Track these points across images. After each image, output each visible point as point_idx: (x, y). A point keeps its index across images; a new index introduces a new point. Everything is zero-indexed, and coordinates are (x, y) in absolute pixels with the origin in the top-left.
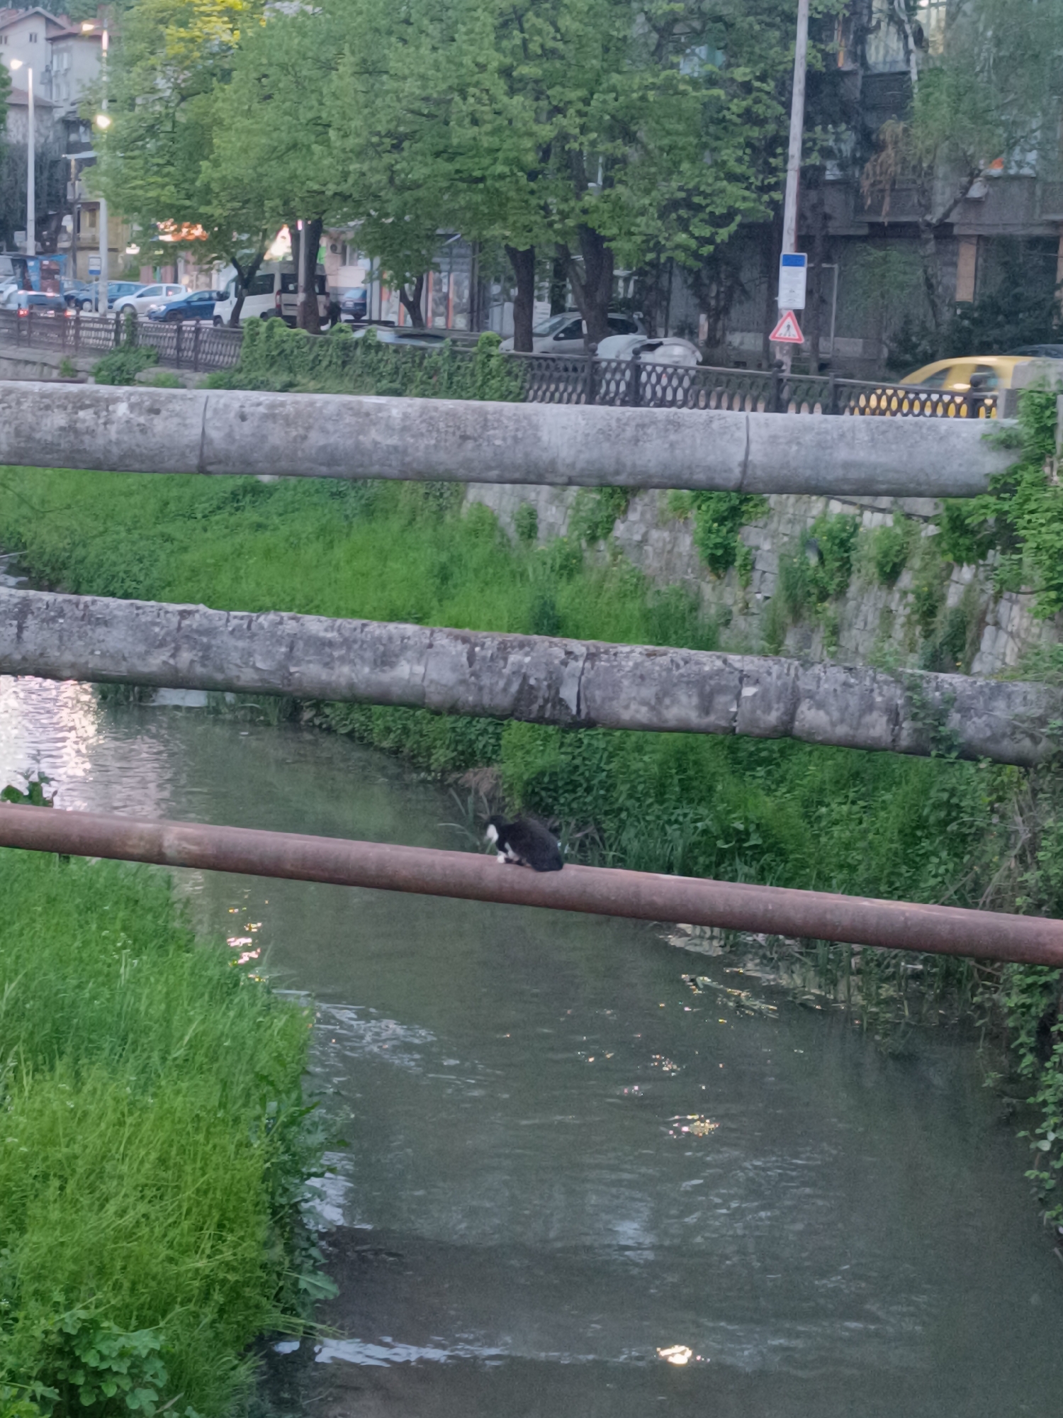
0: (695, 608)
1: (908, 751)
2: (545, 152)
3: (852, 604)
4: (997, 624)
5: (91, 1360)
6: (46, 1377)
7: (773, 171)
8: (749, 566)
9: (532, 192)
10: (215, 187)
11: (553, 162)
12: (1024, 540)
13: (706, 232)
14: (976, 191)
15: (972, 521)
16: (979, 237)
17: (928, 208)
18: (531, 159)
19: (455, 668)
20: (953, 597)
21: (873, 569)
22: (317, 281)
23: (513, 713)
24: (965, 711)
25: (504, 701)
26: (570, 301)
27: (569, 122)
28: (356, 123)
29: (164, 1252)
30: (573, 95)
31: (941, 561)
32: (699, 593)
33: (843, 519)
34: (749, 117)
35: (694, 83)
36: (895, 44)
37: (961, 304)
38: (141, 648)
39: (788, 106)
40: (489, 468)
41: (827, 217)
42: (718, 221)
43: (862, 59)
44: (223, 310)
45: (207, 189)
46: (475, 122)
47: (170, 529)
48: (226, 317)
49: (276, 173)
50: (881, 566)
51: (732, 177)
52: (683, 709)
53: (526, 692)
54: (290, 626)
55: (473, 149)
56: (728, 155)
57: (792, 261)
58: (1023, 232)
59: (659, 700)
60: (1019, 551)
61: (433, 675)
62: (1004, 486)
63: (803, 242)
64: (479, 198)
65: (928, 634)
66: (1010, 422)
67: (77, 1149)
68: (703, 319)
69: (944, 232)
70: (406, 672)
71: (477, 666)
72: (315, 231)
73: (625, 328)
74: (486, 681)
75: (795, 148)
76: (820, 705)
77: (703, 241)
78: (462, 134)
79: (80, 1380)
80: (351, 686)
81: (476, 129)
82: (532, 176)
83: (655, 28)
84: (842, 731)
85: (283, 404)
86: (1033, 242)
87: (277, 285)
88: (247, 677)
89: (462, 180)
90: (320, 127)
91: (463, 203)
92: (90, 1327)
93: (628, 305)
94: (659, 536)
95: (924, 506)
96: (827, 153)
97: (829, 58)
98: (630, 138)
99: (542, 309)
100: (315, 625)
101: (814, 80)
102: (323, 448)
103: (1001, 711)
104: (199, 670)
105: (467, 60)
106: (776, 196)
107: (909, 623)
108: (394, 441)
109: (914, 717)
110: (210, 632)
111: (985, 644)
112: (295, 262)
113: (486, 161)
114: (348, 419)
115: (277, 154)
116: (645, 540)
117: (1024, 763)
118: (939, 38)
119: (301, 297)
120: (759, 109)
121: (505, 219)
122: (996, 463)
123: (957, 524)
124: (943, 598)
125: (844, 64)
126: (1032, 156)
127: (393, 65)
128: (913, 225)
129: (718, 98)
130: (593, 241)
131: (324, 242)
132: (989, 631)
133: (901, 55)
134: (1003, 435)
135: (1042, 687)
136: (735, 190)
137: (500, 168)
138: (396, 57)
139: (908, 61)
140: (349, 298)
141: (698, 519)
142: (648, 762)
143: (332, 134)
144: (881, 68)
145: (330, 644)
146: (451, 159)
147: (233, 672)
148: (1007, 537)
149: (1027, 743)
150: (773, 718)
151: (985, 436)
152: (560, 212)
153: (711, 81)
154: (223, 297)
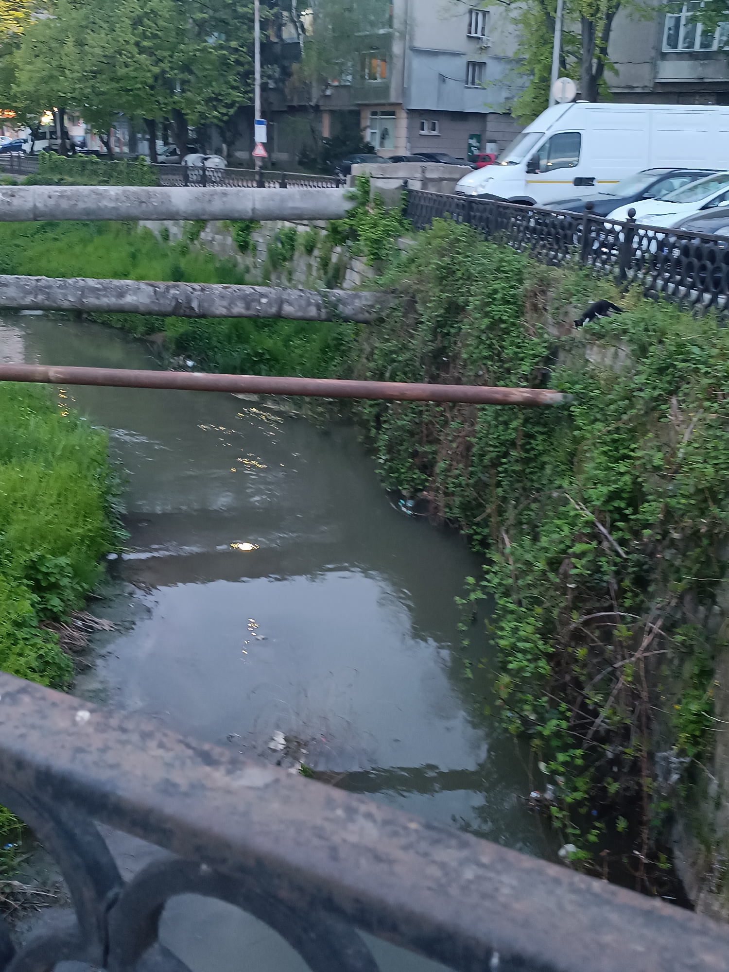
0: (235, 266)
1: (325, 320)
2: (156, 78)
3: (296, 262)
4: (352, 269)
5: (44, 569)
6: (28, 577)
7: (249, 85)
8: (255, 248)
9: (152, 95)
10: (18, 95)
11: (160, 82)
12: (360, 235)
13: (224, 111)
14: (328, 92)
15: (340, 229)
16: (330, 111)
17: (310, 99)
18: (150, 81)
19: (150, 297)
20: (334, 259)
21: (302, 248)
22: (65, 134)
23: (173, 313)
24: (345, 304)
25: (170, 309)
26: (170, 140)
27: (166, 65)
28: (77, 67)
29: (64, 527)
30: (166, 54)
31: (329, 244)
32: (236, 259)
33: (291, 229)
34: (238, 62)
35: (214, 48)
36: (293, 31)
37: (326, 139)
38: (22, 295)
39: (253, 57)
40: (153, 214)
41: (271, 103)
42: (229, 106)
43: (279, 36)
44: (26, 147)
45: (15, 95)
46: (127, 66)
47: (17, 242)
48: (28, 150)
49: (44, 89)
50: (306, 247)
51: (233, 88)
52: (239, 309)
53: (178, 304)
54: (82, 283)
55: (127, 77)
56: (231, 78)
57: (260, 123)
58: (348, 109)
59: (230, 305)
60: (358, 240)
61: (141, 301)
62: (351, 215)
63: (263, 114)
64: (130, 98)
65: (326, 273)
66: (353, 189)
67: (26, 492)
68: (224, 146)
69: (317, 109)
70: (130, 299)
71: (158, 296)
72: (62, 112)
73: (194, 151)
74: (162, 301)
75: (257, 76)
76: (290, 304)
77: (224, 114)
78: (122, 71)
79: (40, 577)
80: (108, 305)
81: (127, 69)
82: (152, 87)
83: (198, 25)
84: (300, 314)
85: (65, 191)
86: (351, 112)
87: (48, 136)
88: (66, 304)
89: (123, 91)
90: (62, 68)
91: (125, 100)
92: (42, 558)
93: (194, 141)
94: (218, 237)
95: (321, 223)
96: (270, 77)
97: (268, 37)
98: (191, 72)
99: (159, 143)
100: (91, 282)
101: (263, 45)
102: (84, 209)
103: (358, 303)
104: (47, 302)
105: (121, 40)
106: (251, 95)
107: (319, 269)
108: (112, 205)
109: (326, 307)
110: (49, 287)
111: (347, 277)
112: (55, 126)
113: (132, 82)
114: (94, 196)
115: (45, 81)
116: (213, 239)
117: (366, 322)
118: (310, 29)
119: (59, 141)
120: (242, 59)
121: (142, 107)
122: (348, 206)
123: (335, 230)
124: (330, 259)
125: (274, 39)
126: (349, 78)
127: (90, 42)
128: (305, 106)
129: (225, 54)
130: (179, 115)
131: (65, 117)
132: (348, 271)
133: (295, 35)
134: (350, 195)
135: (371, 293)
136: (234, 93)
137: (140, 86)
138: (90, 38)
139: (298, 38)
140: (78, 140)
141: (233, 230)
142: (224, 328)
143: (67, 72)
144: (289, 41)
145: (98, 289)
146: (118, 82)
147: (60, 302)
148: (353, 235)
149: (367, 315)
150: (273, 310)
151: (344, 195)
152: (165, 104)
153: (221, 47)
154: (25, 141)
